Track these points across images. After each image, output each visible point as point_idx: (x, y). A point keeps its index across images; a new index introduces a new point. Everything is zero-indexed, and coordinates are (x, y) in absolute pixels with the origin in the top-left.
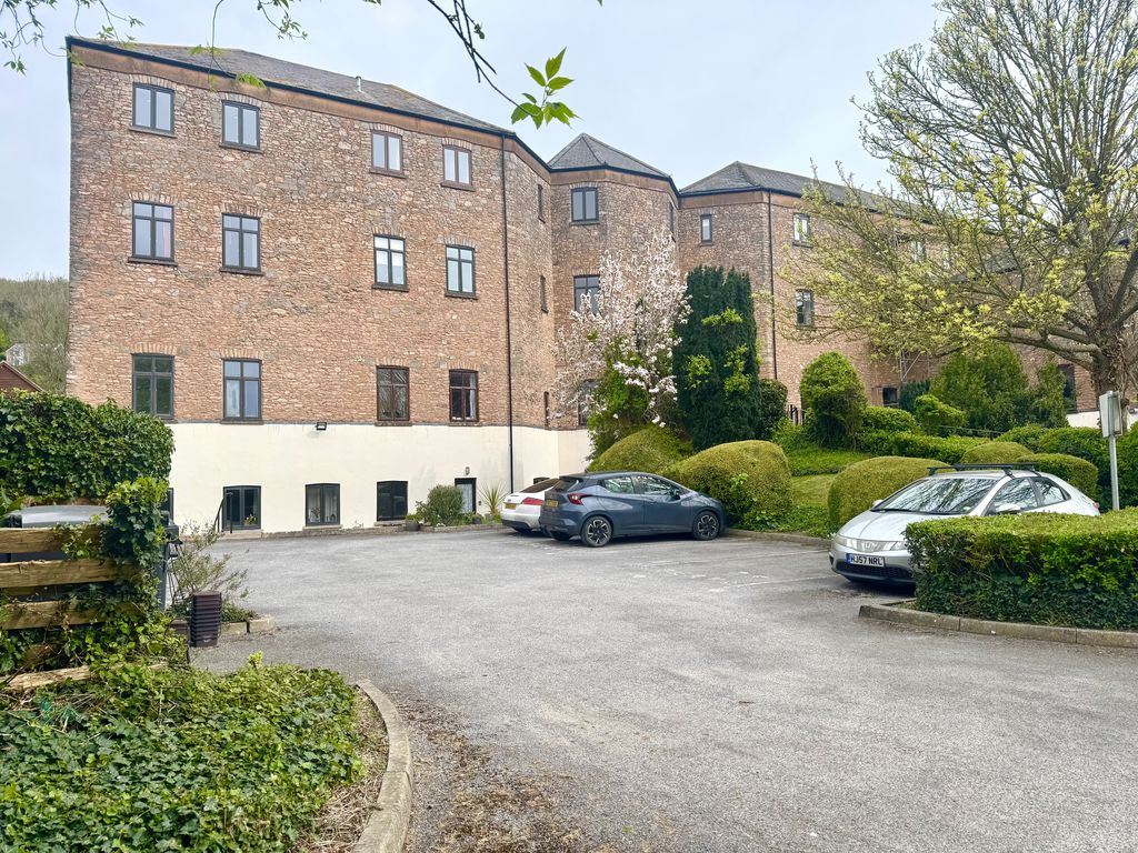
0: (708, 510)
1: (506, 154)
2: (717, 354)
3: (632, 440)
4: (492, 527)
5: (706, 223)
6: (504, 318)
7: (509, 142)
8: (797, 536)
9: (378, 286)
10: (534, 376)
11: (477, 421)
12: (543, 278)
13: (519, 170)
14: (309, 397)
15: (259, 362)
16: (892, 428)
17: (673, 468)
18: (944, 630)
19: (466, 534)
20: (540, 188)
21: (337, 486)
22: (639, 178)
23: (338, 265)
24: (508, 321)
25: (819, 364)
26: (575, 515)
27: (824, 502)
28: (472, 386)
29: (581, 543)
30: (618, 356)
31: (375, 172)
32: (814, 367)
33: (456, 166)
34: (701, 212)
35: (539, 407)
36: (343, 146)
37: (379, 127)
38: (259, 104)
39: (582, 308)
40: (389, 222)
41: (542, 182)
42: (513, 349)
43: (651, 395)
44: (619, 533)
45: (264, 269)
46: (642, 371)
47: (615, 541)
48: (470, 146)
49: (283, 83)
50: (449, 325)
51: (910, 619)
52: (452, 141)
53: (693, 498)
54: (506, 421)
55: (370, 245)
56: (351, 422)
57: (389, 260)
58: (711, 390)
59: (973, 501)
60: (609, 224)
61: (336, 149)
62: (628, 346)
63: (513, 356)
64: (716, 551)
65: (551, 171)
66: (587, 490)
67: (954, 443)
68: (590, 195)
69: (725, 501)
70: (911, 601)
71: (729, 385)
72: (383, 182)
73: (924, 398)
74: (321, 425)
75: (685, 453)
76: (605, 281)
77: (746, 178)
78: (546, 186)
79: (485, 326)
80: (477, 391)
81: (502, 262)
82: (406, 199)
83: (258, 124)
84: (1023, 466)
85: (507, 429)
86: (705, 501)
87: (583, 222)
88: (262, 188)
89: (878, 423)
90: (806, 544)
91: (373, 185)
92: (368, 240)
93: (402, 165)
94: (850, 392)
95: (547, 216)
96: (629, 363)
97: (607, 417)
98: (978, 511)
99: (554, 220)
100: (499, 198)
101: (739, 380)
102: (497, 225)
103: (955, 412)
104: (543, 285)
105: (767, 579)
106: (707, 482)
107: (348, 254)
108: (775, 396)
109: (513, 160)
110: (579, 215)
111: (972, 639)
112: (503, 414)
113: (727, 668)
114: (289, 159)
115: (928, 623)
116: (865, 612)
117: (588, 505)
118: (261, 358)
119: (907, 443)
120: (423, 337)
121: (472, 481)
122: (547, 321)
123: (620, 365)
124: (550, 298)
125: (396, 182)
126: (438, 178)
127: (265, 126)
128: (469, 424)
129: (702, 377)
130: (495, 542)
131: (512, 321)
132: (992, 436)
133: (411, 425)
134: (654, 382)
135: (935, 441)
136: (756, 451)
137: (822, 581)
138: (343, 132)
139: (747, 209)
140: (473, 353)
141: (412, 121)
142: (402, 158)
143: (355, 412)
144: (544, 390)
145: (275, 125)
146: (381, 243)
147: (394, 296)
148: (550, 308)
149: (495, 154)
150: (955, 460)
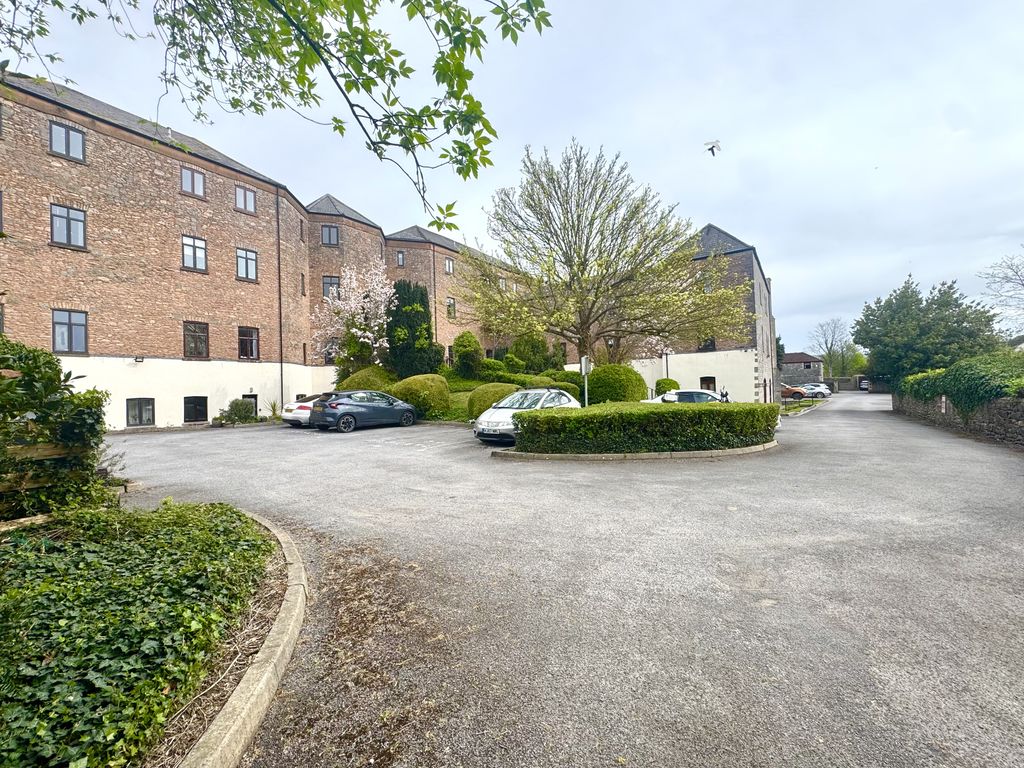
0: (408, 410)
1: (280, 198)
2: (412, 328)
3: (362, 373)
4: (274, 424)
5: (400, 256)
6: (277, 296)
7: (282, 191)
8: (453, 422)
9: (184, 268)
10: (298, 333)
11: (258, 359)
12: (303, 275)
13: (288, 209)
14: (128, 339)
15: (86, 313)
16: (495, 369)
17: (388, 389)
18: (527, 459)
19: (258, 428)
20: (302, 221)
21: (153, 399)
22: (364, 226)
23: (153, 252)
24: (280, 299)
25: (462, 337)
26: (333, 415)
27: (466, 405)
28: (255, 337)
29: (338, 431)
30: (354, 325)
31: (184, 194)
32: (459, 338)
33: (244, 199)
34: (398, 249)
35: (300, 352)
36: (157, 172)
37: (187, 165)
38: (85, 130)
39: (330, 295)
40: (194, 228)
41: (303, 218)
42: (283, 315)
43: (374, 348)
44: (359, 424)
45: (89, 248)
46: (370, 335)
47: (356, 429)
48: (255, 189)
49: (106, 119)
50: (238, 298)
51: (513, 456)
52: (242, 184)
53: (400, 404)
54: (278, 359)
55: (179, 241)
56: (163, 357)
57: (194, 252)
58: (408, 347)
59: (536, 402)
60: (345, 248)
61: (152, 174)
62: (360, 319)
63: (283, 321)
64: (414, 432)
65: (308, 213)
66: (340, 401)
67: (520, 377)
68: (334, 231)
69: (417, 406)
70: (514, 448)
71: (417, 345)
72: (190, 202)
73: (509, 355)
74: (139, 359)
75: (394, 380)
76: (345, 282)
77: (422, 235)
78: (305, 220)
79: (264, 301)
80: (258, 341)
81: (276, 262)
82: (207, 215)
83: (84, 145)
84: (554, 388)
85: (279, 365)
86: (406, 406)
87: (329, 245)
88: (87, 190)
89: (488, 367)
90: (457, 426)
91: (182, 202)
92: (178, 238)
93: (205, 192)
94: (476, 351)
95: (306, 239)
96: (360, 329)
97: (347, 359)
98: (538, 407)
99: (310, 241)
100: (275, 224)
101: (422, 342)
102: (273, 240)
103: (522, 362)
104: (303, 279)
105: (444, 444)
106: (407, 395)
107: (162, 245)
108: (439, 351)
109: (284, 203)
110: (326, 241)
111: (539, 462)
112: (276, 356)
113: (439, 484)
114: (112, 173)
115: (521, 457)
116: (494, 454)
117: (341, 409)
118: (87, 310)
119: (501, 377)
120: (219, 304)
121: (255, 397)
122: (305, 301)
123: (354, 330)
124: (307, 287)
125: (200, 203)
126: (231, 205)
127: (90, 148)
128: (252, 361)
129: (403, 340)
130: (280, 432)
131: (283, 299)
132: (536, 374)
133: (209, 360)
134: (376, 340)
135: (513, 376)
136: (433, 380)
137: (469, 442)
138: (157, 163)
139: (422, 251)
140: (255, 317)
141: (213, 165)
142: (204, 188)
143: (166, 350)
144: (303, 342)
145: (98, 148)
146: (187, 241)
147: (198, 276)
148: (307, 294)
149: (272, 197)
150: (523, 385)
